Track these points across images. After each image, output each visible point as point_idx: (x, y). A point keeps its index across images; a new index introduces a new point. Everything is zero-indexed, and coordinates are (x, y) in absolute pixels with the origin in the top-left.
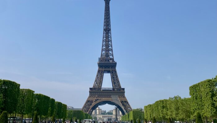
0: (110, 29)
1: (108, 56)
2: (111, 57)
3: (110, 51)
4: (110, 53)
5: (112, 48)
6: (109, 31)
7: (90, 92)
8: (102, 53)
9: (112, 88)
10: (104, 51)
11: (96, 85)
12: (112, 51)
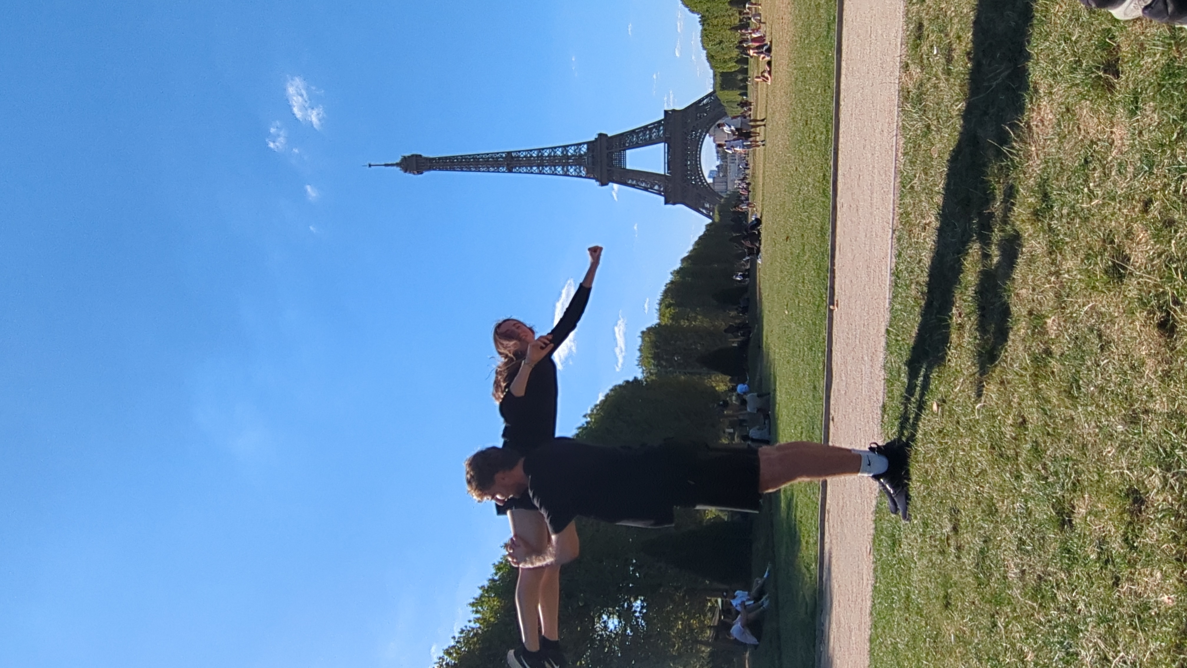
0: (509, 153)
1: (581, 156)
2: (584, 149)
3: (567, 151)
4: (575, 151)
5: (559, 147)
6: (512, 157)
7: (674, 204)
8: (573, 176)
9: (662, 145)
10: (568, 170)
11: (656, 187)
12: (568, 146)
